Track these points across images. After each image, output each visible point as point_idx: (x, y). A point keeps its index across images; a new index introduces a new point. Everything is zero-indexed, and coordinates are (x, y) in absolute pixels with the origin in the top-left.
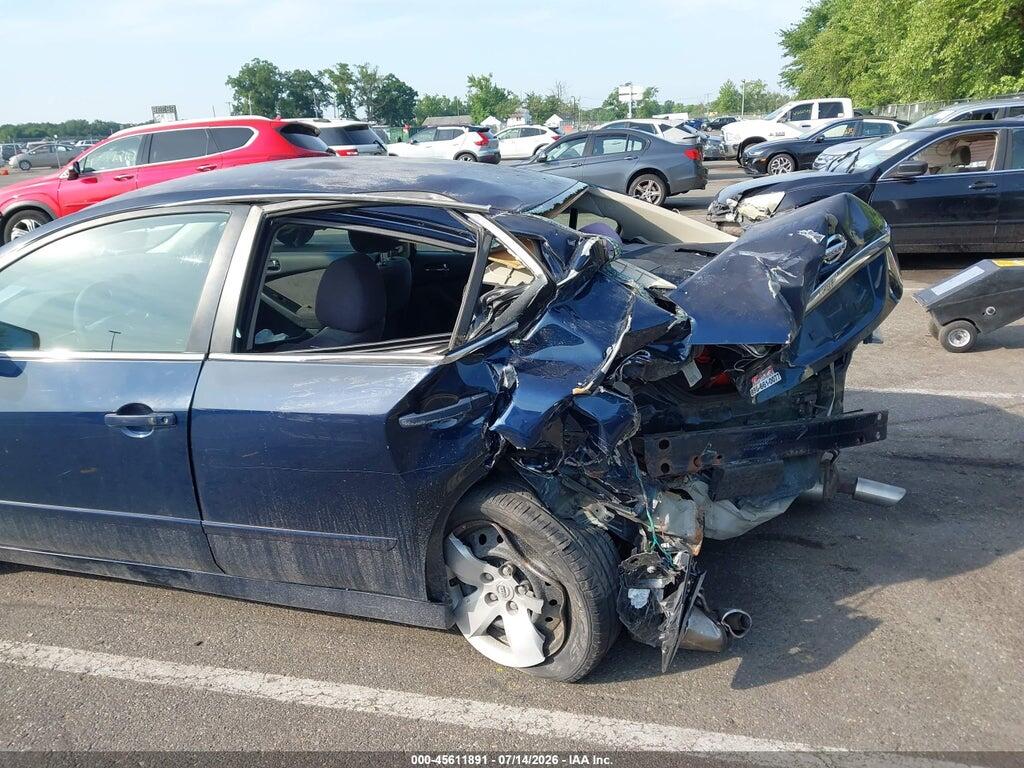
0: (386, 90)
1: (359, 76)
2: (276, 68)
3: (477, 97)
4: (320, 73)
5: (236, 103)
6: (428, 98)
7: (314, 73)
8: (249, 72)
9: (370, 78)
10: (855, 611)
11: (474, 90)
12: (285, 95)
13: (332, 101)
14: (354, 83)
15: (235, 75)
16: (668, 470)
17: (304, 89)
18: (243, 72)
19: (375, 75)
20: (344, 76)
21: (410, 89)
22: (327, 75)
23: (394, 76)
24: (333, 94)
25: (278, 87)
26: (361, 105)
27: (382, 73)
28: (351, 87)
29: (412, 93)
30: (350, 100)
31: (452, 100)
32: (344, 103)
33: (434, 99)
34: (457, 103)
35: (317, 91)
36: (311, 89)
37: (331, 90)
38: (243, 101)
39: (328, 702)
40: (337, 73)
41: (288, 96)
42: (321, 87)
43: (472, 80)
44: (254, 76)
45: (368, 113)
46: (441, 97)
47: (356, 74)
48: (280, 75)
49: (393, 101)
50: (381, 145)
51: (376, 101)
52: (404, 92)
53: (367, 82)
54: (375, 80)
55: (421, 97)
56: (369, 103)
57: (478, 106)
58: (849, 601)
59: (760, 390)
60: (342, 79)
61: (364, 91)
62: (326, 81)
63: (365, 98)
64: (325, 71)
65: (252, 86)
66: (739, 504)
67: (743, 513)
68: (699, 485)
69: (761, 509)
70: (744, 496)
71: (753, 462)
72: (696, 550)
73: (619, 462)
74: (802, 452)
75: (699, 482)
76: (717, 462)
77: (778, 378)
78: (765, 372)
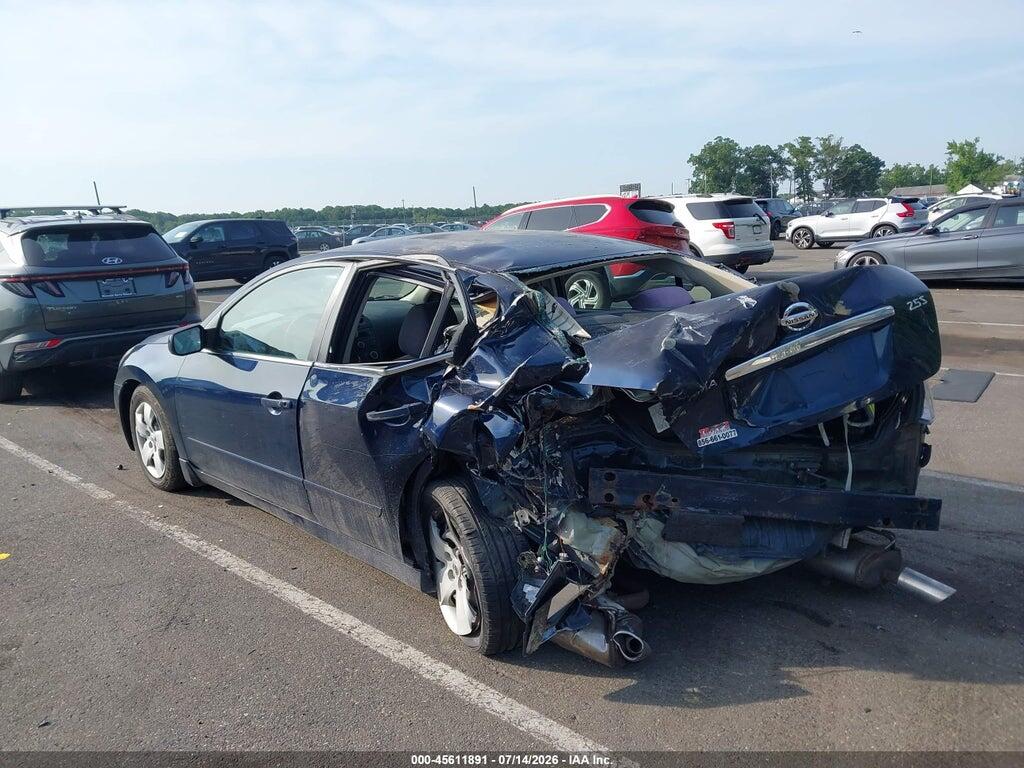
0: (848, 161)
1: (821, 149)
2: (736, 144)
3: (957, 165)
4: (780, 147)
5: (694, 179)
6: (897, 167)
7: (774, 147)
8: (711, 149)
9: (831, 149)
10: (795, 679)
11: (956, 157)
12: (742, 170)
13: (789, 174)
14: (815, 156)
15: (697, 153)
16: (612, 500)
17: (762, 163)
18: (704, 150)
19: (839, 146)
20: (804, 149)
21: (877, 158)
22: (787, 149)
23: (859, 147)
24: (791, 168)
25: (737, 163)
26: (819, 177)
27: (847, 144)
28: (811, 160)
29: (878, 163)
30: (807, 173)
31: (927, 168)
32: (801, 177)
33: (905, 168)
34: (934, 171)
35: (775, 165)
36: (770, 163)
37: (790, 164)
38: (701, 177)
39: (327, 620)
40: (798, 146)
41: (745, 171)
42: (781, 162)
43: (952, 146)
44: (715, 153)
45: (826, 185)
46: (914, 166)
47: (818, 146)
48: (740, 151)
49: (856, 172)
50: (761, 218)
51: (836, 173)
52: (870, 162)
53: (829, 154)
54: (838, 152)
55: (889, 166)
56: (827, 176)
57: (958, 174)
58: (797, 671)
59: (711, 443)
60: (802, 153)
61: (824, 164)
62: (786, 155)
63: (825, 170)
64: (786, 145)
65: (713, 162)
66: (699, 550)
67: (702, 560)
68: (652, 522)
69: (729, 562)
70: (701, 544)
71: (713, 512)
72: (603, 569)
73: (560, 483)
74: (785, 516)
75: (653, 520)
76: (672, 505)
77: (734, 434)
78: (719, 427)
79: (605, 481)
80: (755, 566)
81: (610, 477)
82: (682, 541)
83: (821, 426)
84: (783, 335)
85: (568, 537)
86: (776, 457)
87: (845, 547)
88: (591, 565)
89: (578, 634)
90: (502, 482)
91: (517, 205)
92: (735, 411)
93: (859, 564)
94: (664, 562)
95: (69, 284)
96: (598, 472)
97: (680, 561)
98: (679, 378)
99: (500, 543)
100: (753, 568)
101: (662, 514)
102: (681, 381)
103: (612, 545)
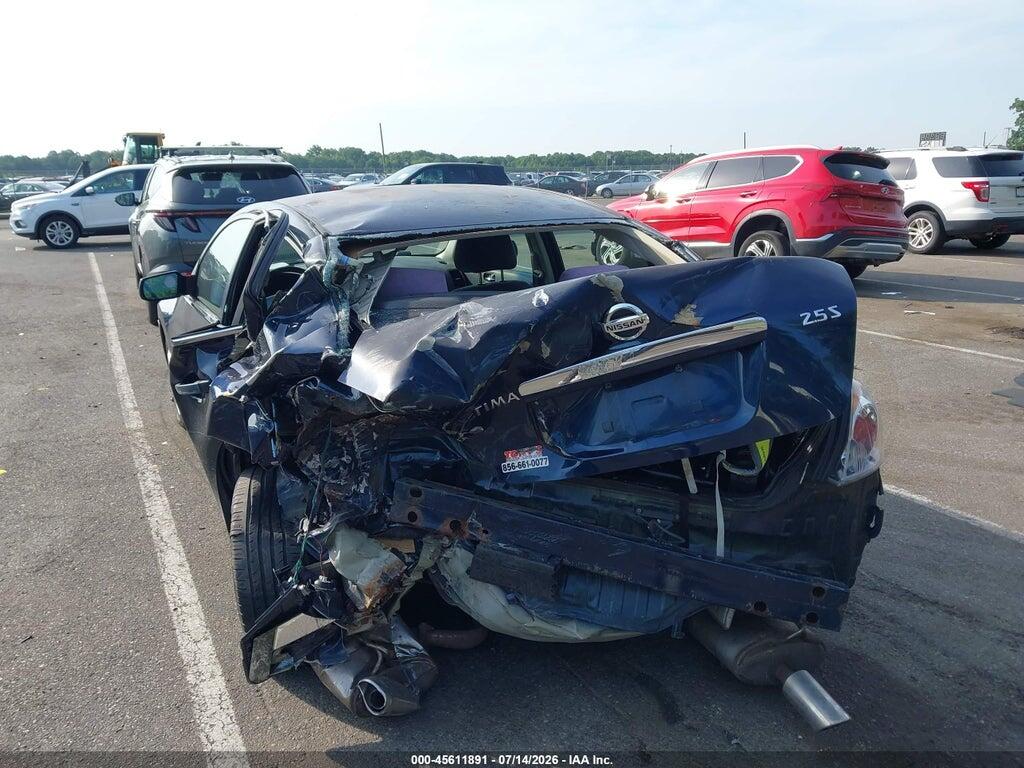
16: (415, 520)
59: (517, 469)
66: (510, 596)
67: (513, 609)
68: (461, 553)
69: (546, 620)
70: (514, 590)
71: (526, 555)
72: (369, 601)
73: (362, 491)
74: (615, 574)
75: (463, 550)
76: (483, 537)
77: (545, 463)
78: (530, 451)
79: (410, 496)
80: (578, 630)
81: (416, 493)
82: (492, 582)
83: (686, 462)
84: (602, 344)
85: (335, 559)
86: (623, 497)
87: (728, 626)
88: (358, 595)
89: (326, 670)
90: (305, 480)
91: (700, 155)
92: (545, 435)
93: (741, 652)
94: (471, 603)
95: (205, 220)
96: (405, 485)
97: (488, 605)
98: (424, 389)
99: (266, 551)
100: (575, 632)
101: (472, 545)
102: (426, 392)
103: (384, 576)
